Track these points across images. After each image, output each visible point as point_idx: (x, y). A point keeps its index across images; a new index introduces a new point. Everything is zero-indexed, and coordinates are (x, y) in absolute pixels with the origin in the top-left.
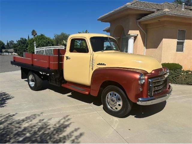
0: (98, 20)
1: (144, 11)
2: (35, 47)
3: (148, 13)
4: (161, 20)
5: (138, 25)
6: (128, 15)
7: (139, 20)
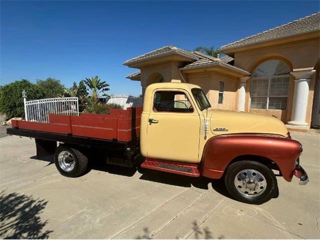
0: (125, 64)
1: (187, 58)
2: (25, 99)
3: (190, 61)
4: (208, 70)
5: (180, 74)
6: (169, 62)
7: (182, 69)
